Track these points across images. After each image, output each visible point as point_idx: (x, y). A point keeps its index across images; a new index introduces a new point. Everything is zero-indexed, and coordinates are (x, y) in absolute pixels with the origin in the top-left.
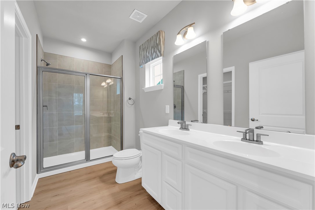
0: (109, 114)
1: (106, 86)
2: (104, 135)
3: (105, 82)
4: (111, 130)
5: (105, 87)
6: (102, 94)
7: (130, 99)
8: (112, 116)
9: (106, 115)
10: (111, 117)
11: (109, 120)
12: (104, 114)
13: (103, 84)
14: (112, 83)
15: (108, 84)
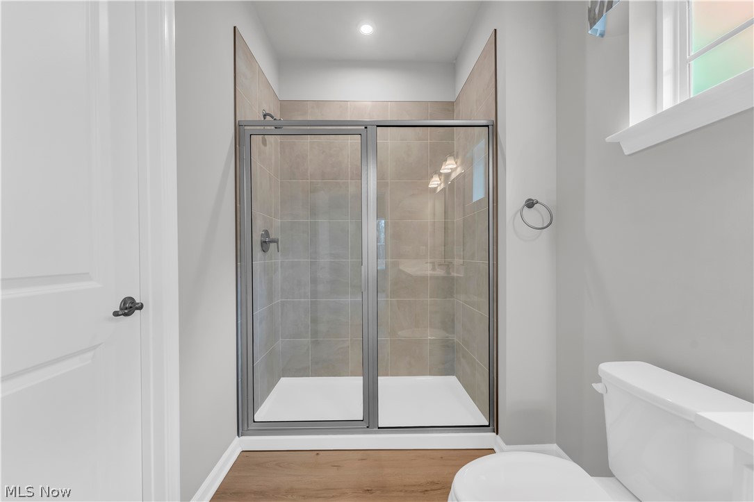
0: (448, 266)
1: (442, 186)
2: (431, 335)
3: (440, 174)
4: (453, 321)
5: (439, 189)
6: (430, 211)
7: (530, 204)
8: (455, 275)
9: (440, 272)
10: (453, 278)
11: (448, 286)
12: (434, 269)
13: (435, 182)
14: (459, 171)
15: (448, 176)
